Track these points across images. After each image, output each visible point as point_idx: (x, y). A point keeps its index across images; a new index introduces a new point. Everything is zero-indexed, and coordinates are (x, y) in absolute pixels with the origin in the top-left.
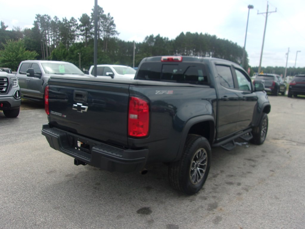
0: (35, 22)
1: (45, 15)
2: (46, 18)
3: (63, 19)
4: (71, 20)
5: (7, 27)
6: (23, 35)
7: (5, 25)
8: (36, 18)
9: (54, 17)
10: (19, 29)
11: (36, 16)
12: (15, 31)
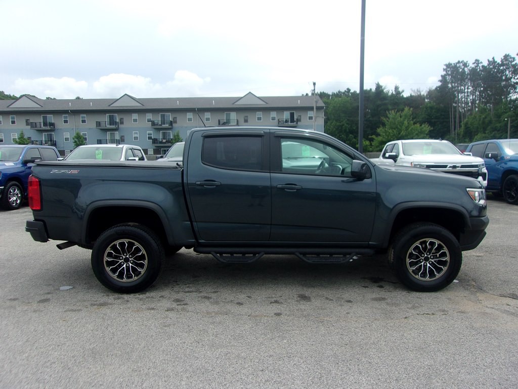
0: (442, 76)
1: (459, 62)
2: (459, 67)
3: (488, 60)
4: (502, 61)
5: (403, 91)
6: (426, 100)
7: (400, 90)
8: (444, 69)
9: (474, 61)
10: (419, 92)
11: (445, 67)
12: (414, 96)
